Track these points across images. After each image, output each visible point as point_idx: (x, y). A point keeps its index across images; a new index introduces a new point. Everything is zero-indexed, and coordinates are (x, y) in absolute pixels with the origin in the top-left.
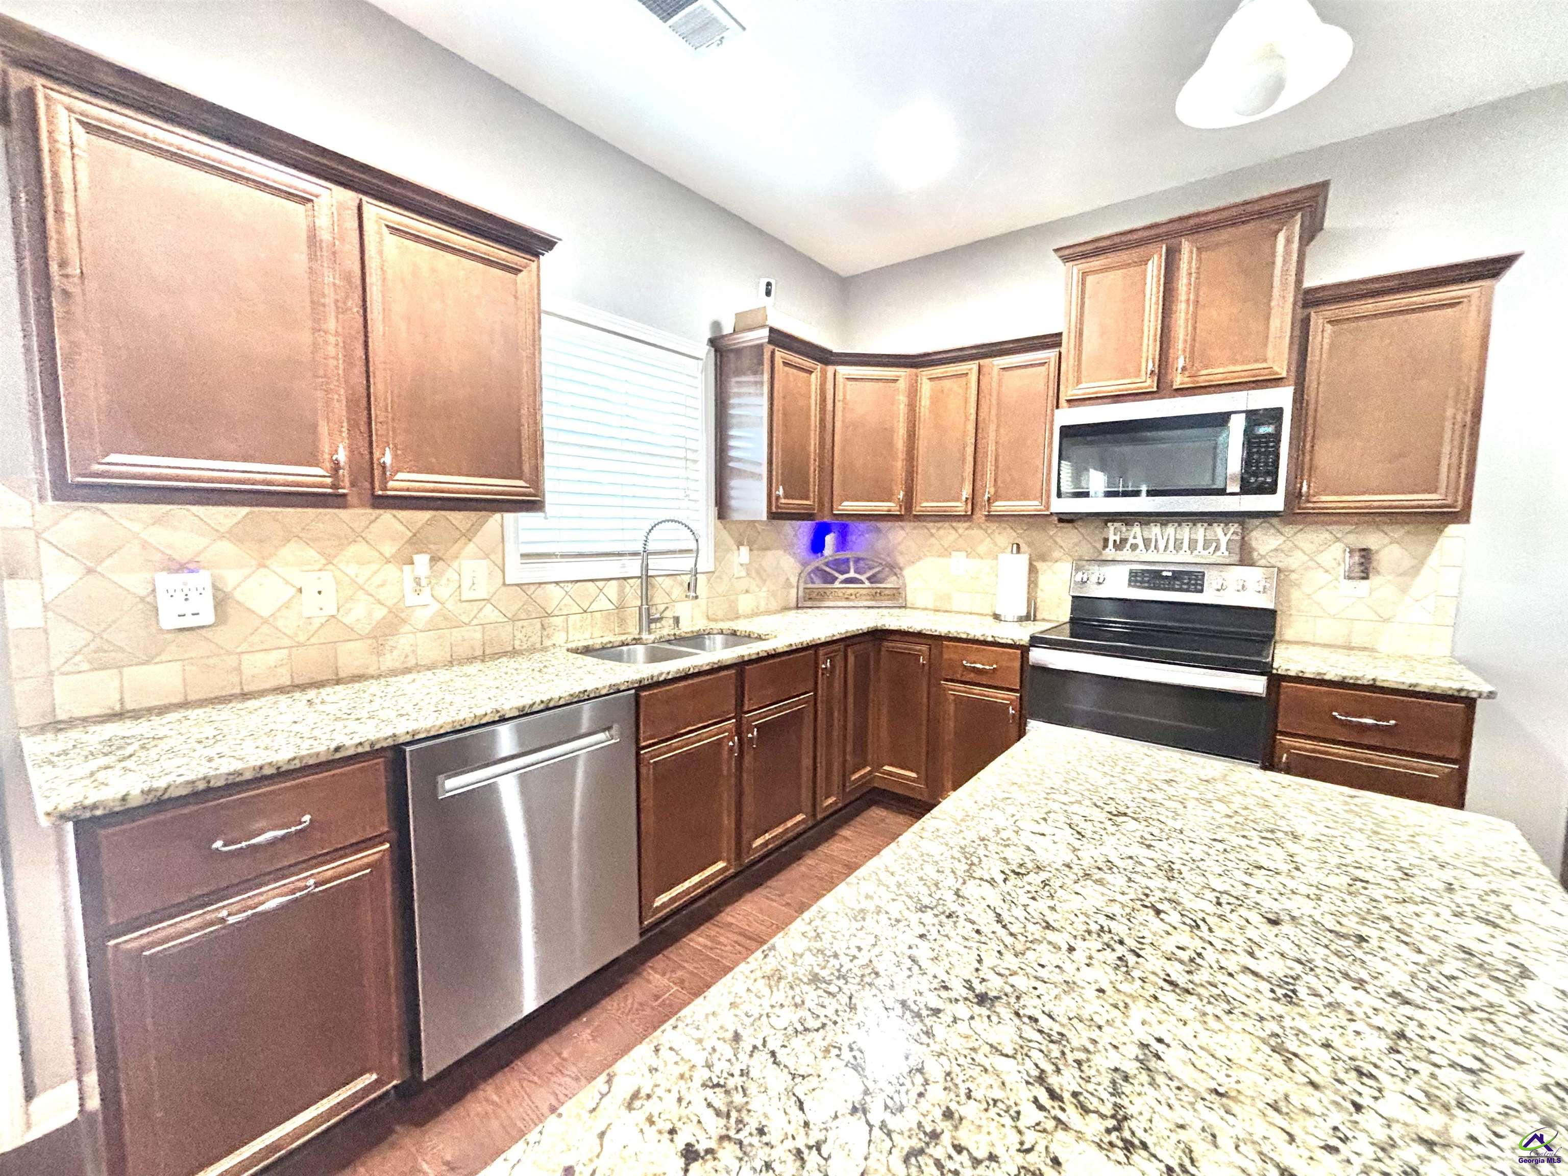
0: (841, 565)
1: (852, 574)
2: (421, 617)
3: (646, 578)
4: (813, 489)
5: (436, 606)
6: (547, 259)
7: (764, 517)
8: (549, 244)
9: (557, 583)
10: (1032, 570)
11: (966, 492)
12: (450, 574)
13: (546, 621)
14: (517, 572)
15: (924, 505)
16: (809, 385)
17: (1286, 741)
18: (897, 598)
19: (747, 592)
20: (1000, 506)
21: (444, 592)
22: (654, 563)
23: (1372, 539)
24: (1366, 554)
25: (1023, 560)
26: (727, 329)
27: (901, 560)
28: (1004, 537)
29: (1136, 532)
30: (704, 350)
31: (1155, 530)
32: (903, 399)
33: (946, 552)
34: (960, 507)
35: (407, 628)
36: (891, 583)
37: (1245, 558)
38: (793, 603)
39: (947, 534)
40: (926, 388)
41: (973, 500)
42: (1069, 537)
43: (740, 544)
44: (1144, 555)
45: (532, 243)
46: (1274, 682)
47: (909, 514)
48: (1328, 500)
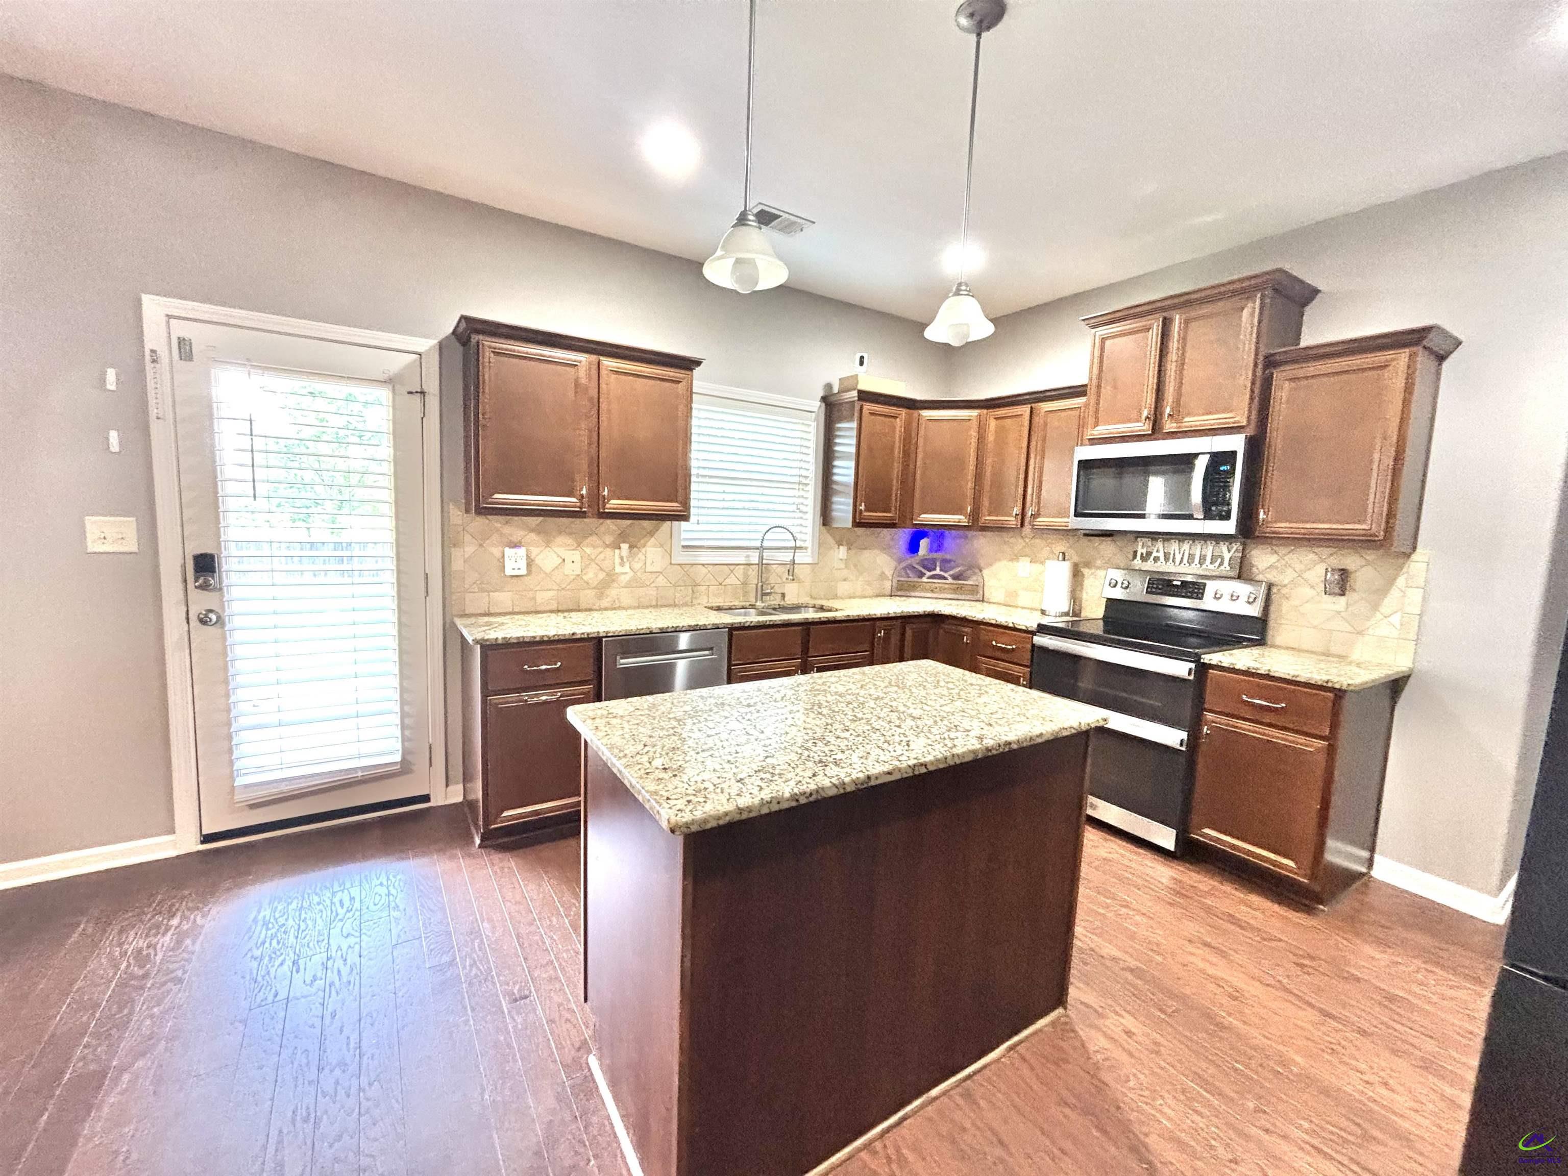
0: (929, 565)
1: (938, 571)
2: (624, 579)
3: (762, 565)
4: (894, 503)
5: (632, 574)
6: (697, 372)
7: (850, 525)
8: (698, 363)
9: (703, 565)
10: (1076, 576)
11: (1017, 510)
12: (640, 555)
13: (695, 589)
14: (681, 557)
15: (987, 518)
16: (893, 428)
17: (1209, 716)
18: (977, 594)
19: (845, 580)
20: (1042, 521)
21: (637, 566)
22: (766, 554)
23: (1351, 561)
24: (1344, 574)
25: (1065, 568)
26: (836, 389)
27: (982, 563)
28: (1052, 547)
29: (1159, 548)
30: (816, 405)
31: (1174, 546)
32: (974, 433)
33: (1015, 558)
34: (1014, 521)
35: (615, 585)
36: (972, 580)
37: (1242, 573)
38: (888, 592)
40: (993, 424)
41: (1023, 516)
43: (840, 544)
44: (1162, 567)
45: (688, 364)
46: (1202, 669)
47: (976, 525)
48: (1283, 526)
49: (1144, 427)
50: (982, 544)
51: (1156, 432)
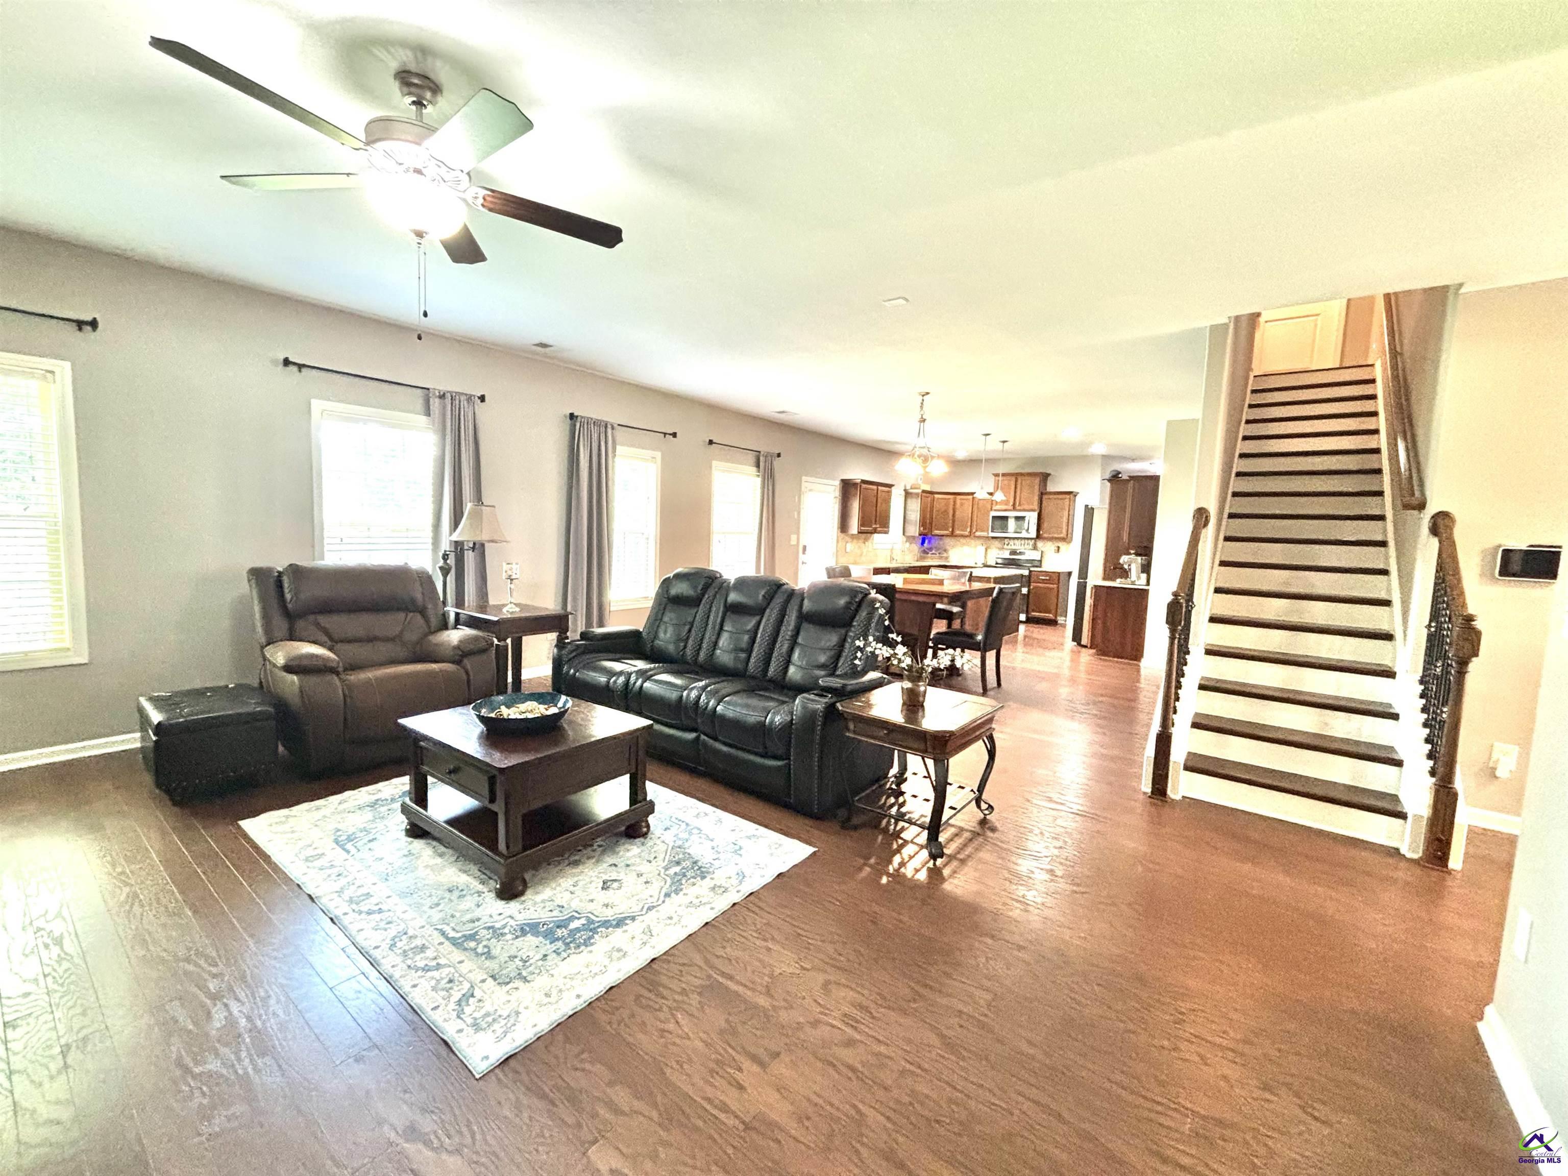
0: (931, 549)
1: (934, 552)
3: (892, 550)
4: (929, 528)
7: (918, 535)
10: (986, 550)
11: (969, 529)
15: (957, 532)
16: (927, 500)
17: (1034, 583)
20: (978, 534)
23: (1060, 544)
24: (1059, 547)
25: (983, 549)
26: (908, 487)
27: (948, 547)
28: (979, 542)
29: (1012, 542)
30: (903, 493)
31: (1016, 541)
32: (952, 503)
33: (962, 546)
34: (967, 533)
36: (945, 555)
37: (1035, 548)
38: (917, 559)
39: (962, 540)
40: (958, 502)
41: (970, 532)
42: (997, 543)
44: (1013, 547)
45: (890, 486)
46: (1030, 572)
47: (952, 535)
48: (1045, 535)
49: (1011, 508)
50: (948, 541)
51: (1014, 509)
